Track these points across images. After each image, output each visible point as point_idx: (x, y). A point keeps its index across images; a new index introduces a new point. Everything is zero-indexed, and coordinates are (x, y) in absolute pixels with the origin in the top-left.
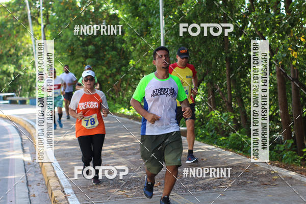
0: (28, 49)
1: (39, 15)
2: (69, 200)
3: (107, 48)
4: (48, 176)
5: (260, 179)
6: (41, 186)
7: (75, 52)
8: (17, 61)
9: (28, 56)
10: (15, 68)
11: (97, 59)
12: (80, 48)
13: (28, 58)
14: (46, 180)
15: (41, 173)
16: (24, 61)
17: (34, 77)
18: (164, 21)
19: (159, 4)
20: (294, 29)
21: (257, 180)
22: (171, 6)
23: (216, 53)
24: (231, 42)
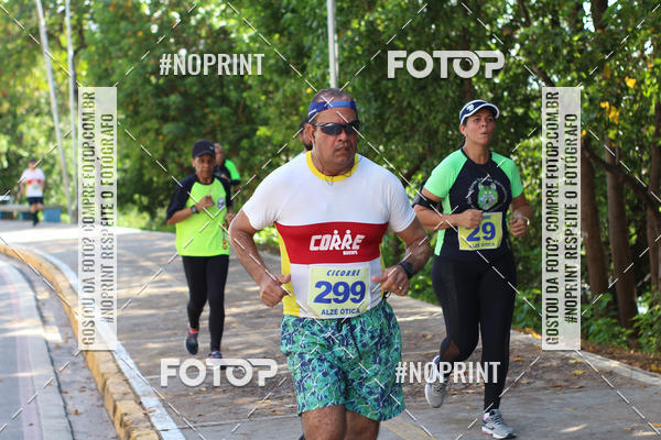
0: (38, 102)
1: (61, 30)
2: (153, 420)
3: (210, 100)
4: (102, 371)
5: (547, 376)
6: (88, 392)
7: (141, 109)
8: (15, 126)
9: (37, 115)
10: (9, 143)
11: (189, 124)
12: (152, 101)
13: (37, 120)
14: (100, 382)
15: (87, 367)
16: (29, 128)
17: (51, 161)
18: (336, 45)
19: (326, 9)
20: (613, 62)
21: (541, 379)
22: (351, 12)
23: (447, 111)
24: (476, 88)
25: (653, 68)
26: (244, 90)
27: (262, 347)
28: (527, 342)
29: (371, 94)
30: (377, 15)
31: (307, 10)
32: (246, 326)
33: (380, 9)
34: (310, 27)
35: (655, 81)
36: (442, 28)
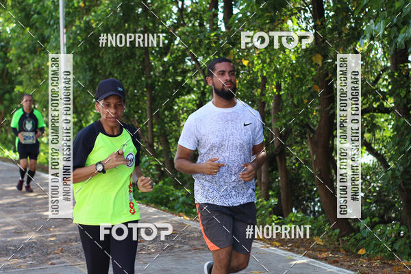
18: (65, 36)
19: (59, 13)
20: (235, 49)
21: (187, 244)
22: (75, 15)
23: (134, 78)
24: (153, 64)
25: (259, 54)
26: (7, 63)
27: (13, 225)
28: (180, 221)
29: (87, 66)
30: (91, 17)
31: (47, 12)
32: (5, 212)
33: (93, 14)
34: (49, 24)
35: (260, 62)
36: (132, 27)
